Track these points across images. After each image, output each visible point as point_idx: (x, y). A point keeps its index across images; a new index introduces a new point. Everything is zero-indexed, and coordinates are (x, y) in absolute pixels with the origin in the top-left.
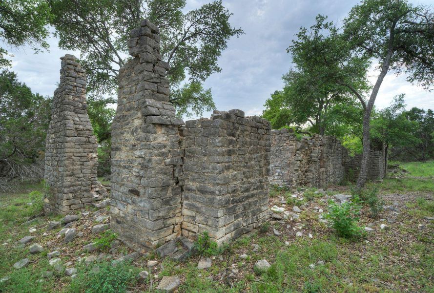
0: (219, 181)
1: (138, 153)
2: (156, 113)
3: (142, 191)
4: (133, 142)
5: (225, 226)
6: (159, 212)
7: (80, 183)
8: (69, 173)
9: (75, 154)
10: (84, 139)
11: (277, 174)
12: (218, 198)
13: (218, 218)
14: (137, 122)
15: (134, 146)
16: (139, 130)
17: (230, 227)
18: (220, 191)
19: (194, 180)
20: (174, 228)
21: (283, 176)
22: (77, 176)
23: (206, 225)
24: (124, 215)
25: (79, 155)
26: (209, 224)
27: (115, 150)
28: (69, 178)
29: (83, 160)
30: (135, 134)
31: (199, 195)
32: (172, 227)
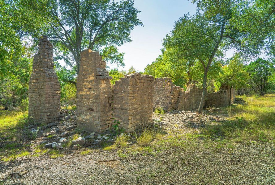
0: (129, 104)
1: (92, 92)
2: (101, 75)
3: (94, 109)
4: (89, 87)
5: (131, 123)
6: (103, 118)
7: (52, 107)
8: (47, 102)
9: (50, 91)
10: (54, 83)
11: (161, 103)
12: (129, 111)
13: (129, 120)
14: (92, 78)
15: (90, 88)
16: (93, 82)
17: (134, 124)
18: (129, 109)
19: (118, 104)
20: (109, 125)
21: (164, 104)
22: (51, 103)
23: (124, 123)
24: (85, 121)
25: (51, 92)
26: (125, 122)
27: (79, 91)
28: (47, 105)
29: (54, 95)
30: (91, 83)
31: (120, 111)
32: (108, 125)
